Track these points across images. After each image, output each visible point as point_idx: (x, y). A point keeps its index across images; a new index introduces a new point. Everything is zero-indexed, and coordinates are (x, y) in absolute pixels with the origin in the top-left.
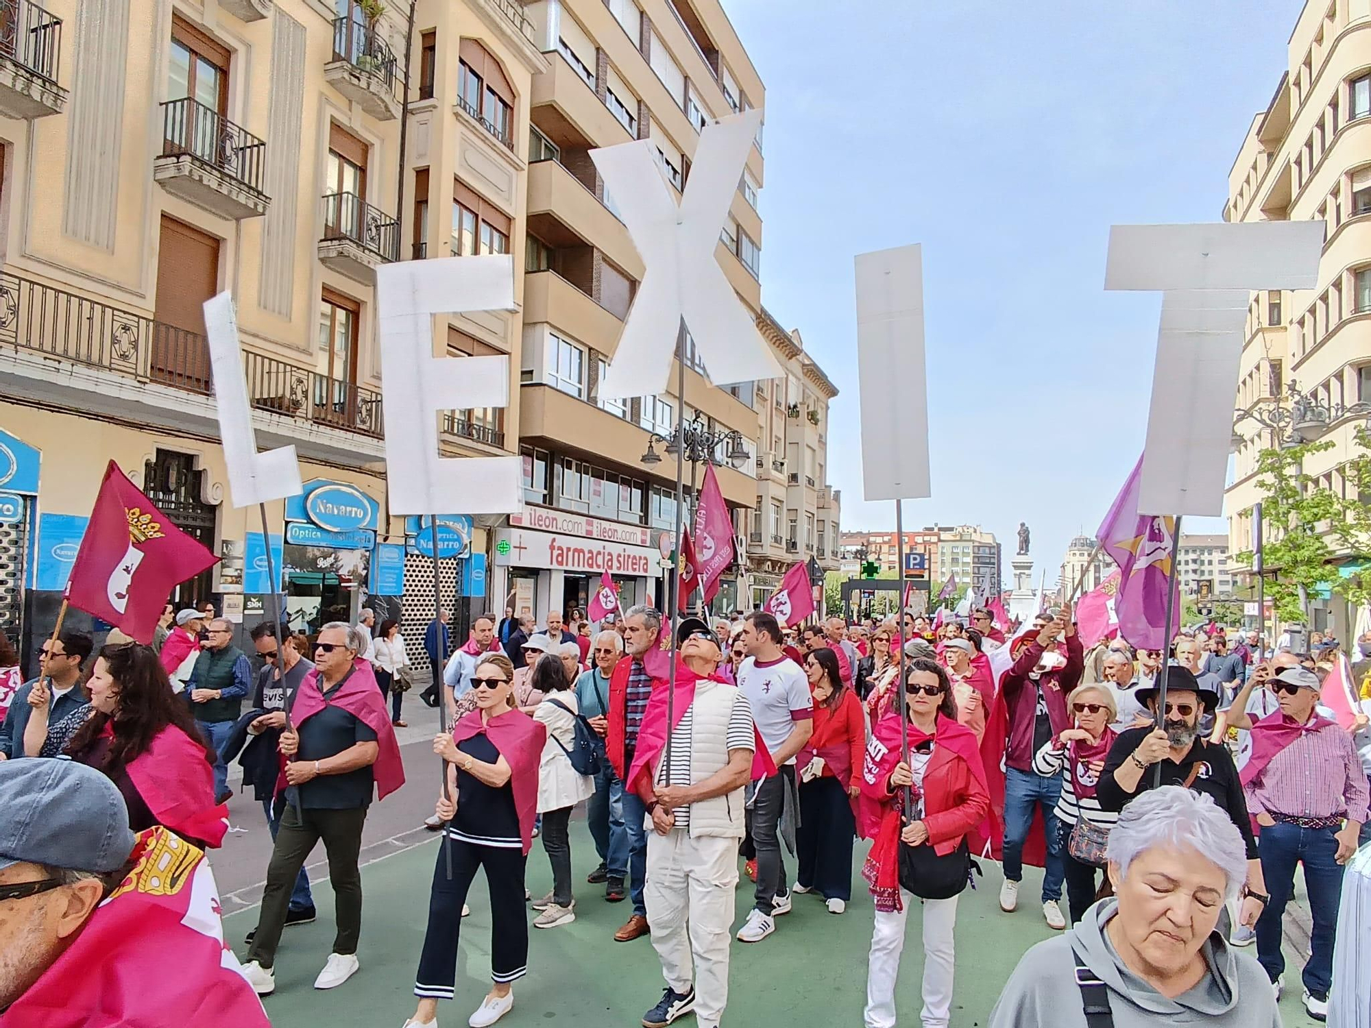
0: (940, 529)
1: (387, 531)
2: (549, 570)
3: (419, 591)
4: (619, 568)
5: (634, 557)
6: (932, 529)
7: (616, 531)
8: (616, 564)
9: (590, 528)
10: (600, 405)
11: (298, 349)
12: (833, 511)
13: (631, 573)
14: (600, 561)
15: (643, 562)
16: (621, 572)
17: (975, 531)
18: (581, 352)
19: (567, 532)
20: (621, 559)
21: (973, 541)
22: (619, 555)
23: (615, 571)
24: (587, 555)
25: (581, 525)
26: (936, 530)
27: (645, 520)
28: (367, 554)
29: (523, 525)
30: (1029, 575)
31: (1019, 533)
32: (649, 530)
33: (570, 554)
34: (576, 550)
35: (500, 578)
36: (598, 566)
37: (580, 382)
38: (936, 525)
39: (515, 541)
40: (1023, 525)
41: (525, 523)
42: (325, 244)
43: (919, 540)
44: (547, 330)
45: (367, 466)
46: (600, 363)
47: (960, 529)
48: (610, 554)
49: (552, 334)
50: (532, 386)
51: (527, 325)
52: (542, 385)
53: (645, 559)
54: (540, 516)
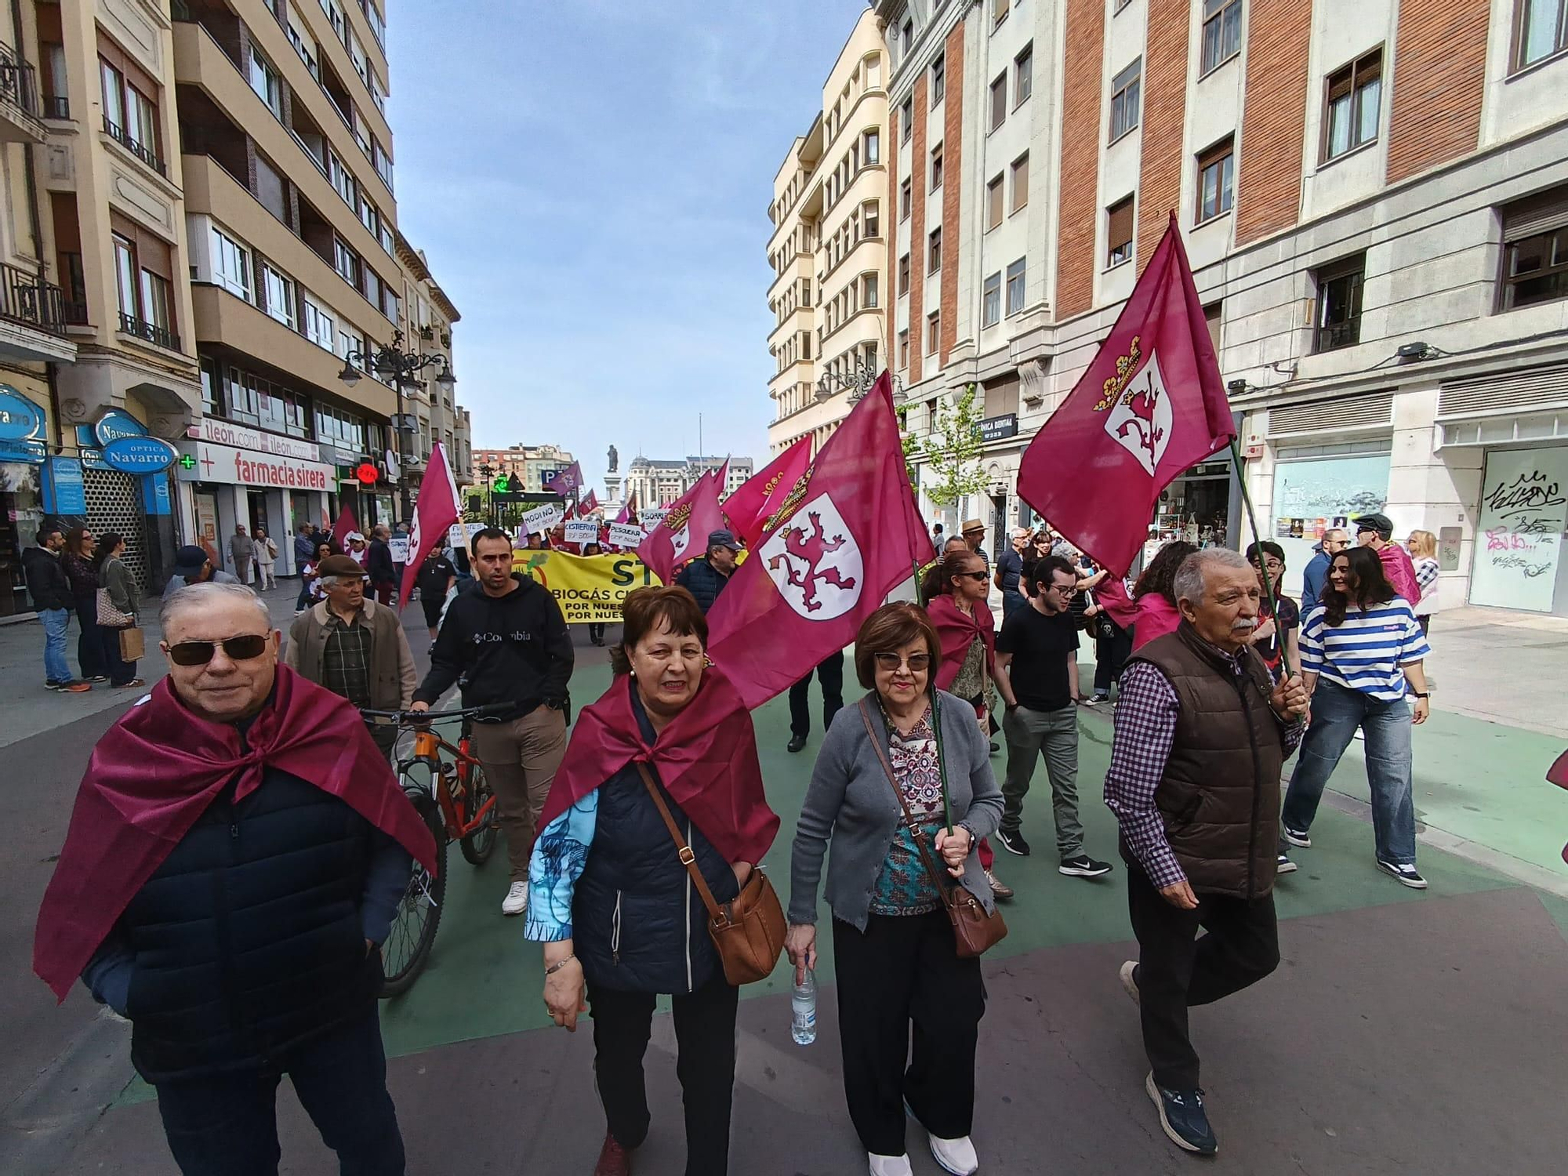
0: (525, 449)
1: (59, 441)
2: (234, 485)
3: (105, 509)
4: (300, 484)
5: (312, 473)
6: (518, 448)
7: (288, 445)
8: (297, 479)
9: (264, 442)
10: (269, 313)
12: (465, 431)
13: (310, 488)
14: (283, 478)
15: (320, 477)
16: (302, 487)
17: (554, 450)
18: (244, 252)
19: (244, 446)
20: (301, 475)
21: (555, 460)
22: (299, 471)
23: (297, 486)
24: (271, 471)
25: (254, 438)
26: (521, 449)
27: (310, 436)
28: (37, 468)
29: (203, 437)
30: (618, 489)
31: (609, 454)
32: (317, 446)
33: (255, 469)
34: (260, 465)
35: (186, 495)
36: (282, 482)
37: (245, 284)
38: (521, 444)
39: (201, 456)
40: (612, 447)
43: (507, 457)
44: (209, 223)
45: (24, 364)
46: (264, 268)
47: (542, 449)
48: (291, 470)
49: (214, 229)
50: (201, 286)
51: (190, 214)
52: (210, 285)
53: (322, 474)
54: (216, 428)
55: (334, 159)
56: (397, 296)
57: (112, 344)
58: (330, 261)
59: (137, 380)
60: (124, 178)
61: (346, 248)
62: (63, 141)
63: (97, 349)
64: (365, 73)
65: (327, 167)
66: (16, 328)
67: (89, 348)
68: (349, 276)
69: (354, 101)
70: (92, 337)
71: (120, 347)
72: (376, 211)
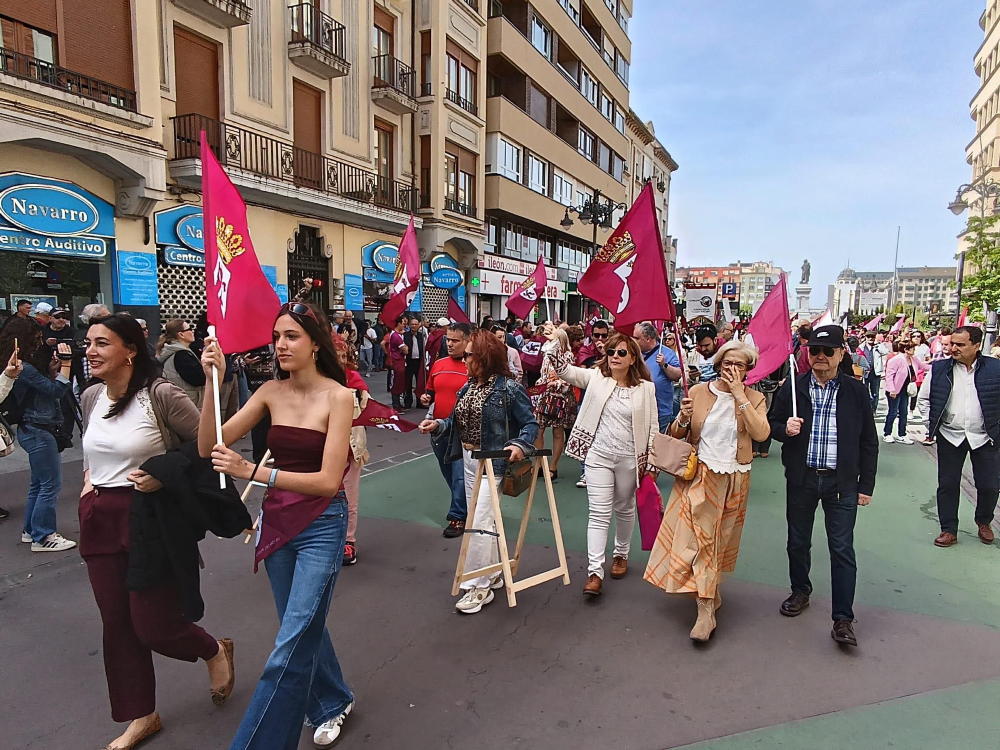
2: (500, 296)
5: (549, 288)
9: (522, 269)
10: (530, 186)
11: (363, 159)
12: (671, 254)
15: (554, 290)
17: (768, 266)
18: (518, 150)
19: (510, 271)
21: (766, 274)
25: (517, 266)
27: (553, 262)
29: (485, 267)
32: (556, 269)
33: (513, 285)
34: (516, 283)
35: (473, 301)
37: (518, 171)
39: (482, 278)
41: (486, 266)
42: (375, 90)
44: (499, 136)
46: (530, 158)
49: (501, 139)
50: (491, 176)
51: (488, 134)
52: (496, 174)
53: (555, 288)
54: (494, 261)
55: (586, 74)
56: (623, 160)
57: (440, 216)
58: (574, 145)
59: (451, 235)
60: (455, 121)
61: (588, 133)
62: (428, 107)
63: (433, 220)
64: (615, 6)
65: (579, 81)
66: (396, 214)
67: (429, 220)
68: (588, 152)
69: (604, 29)
70: (432, 214)
71: (444, 218)
72: (613, 102)
